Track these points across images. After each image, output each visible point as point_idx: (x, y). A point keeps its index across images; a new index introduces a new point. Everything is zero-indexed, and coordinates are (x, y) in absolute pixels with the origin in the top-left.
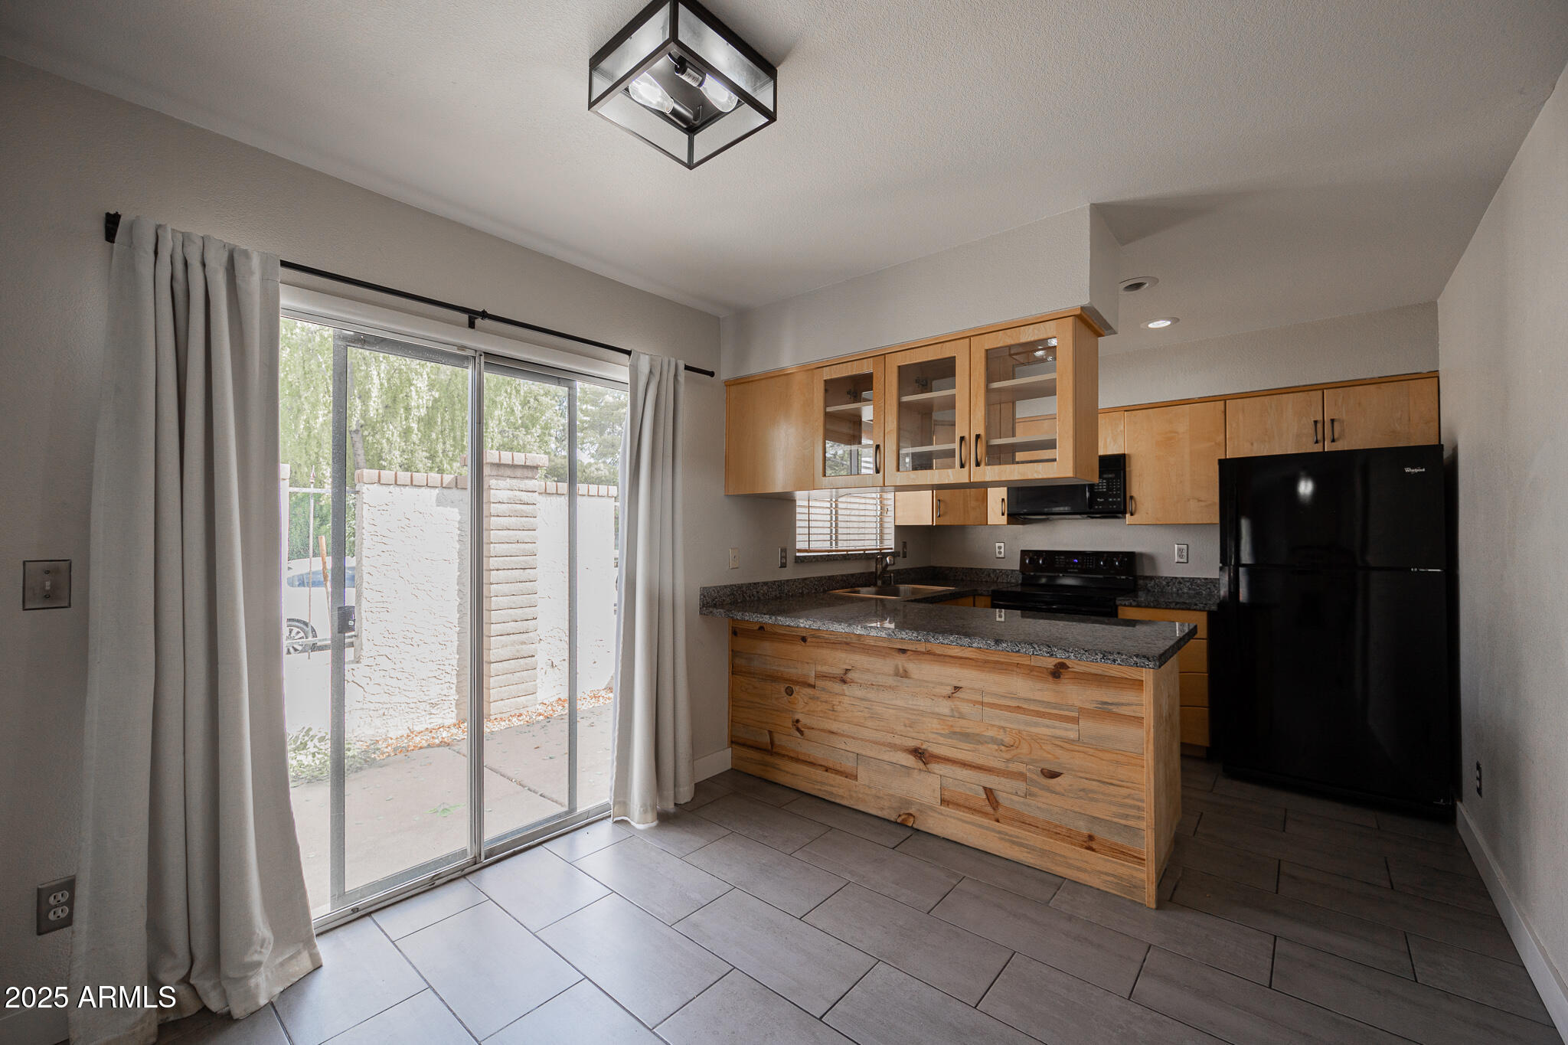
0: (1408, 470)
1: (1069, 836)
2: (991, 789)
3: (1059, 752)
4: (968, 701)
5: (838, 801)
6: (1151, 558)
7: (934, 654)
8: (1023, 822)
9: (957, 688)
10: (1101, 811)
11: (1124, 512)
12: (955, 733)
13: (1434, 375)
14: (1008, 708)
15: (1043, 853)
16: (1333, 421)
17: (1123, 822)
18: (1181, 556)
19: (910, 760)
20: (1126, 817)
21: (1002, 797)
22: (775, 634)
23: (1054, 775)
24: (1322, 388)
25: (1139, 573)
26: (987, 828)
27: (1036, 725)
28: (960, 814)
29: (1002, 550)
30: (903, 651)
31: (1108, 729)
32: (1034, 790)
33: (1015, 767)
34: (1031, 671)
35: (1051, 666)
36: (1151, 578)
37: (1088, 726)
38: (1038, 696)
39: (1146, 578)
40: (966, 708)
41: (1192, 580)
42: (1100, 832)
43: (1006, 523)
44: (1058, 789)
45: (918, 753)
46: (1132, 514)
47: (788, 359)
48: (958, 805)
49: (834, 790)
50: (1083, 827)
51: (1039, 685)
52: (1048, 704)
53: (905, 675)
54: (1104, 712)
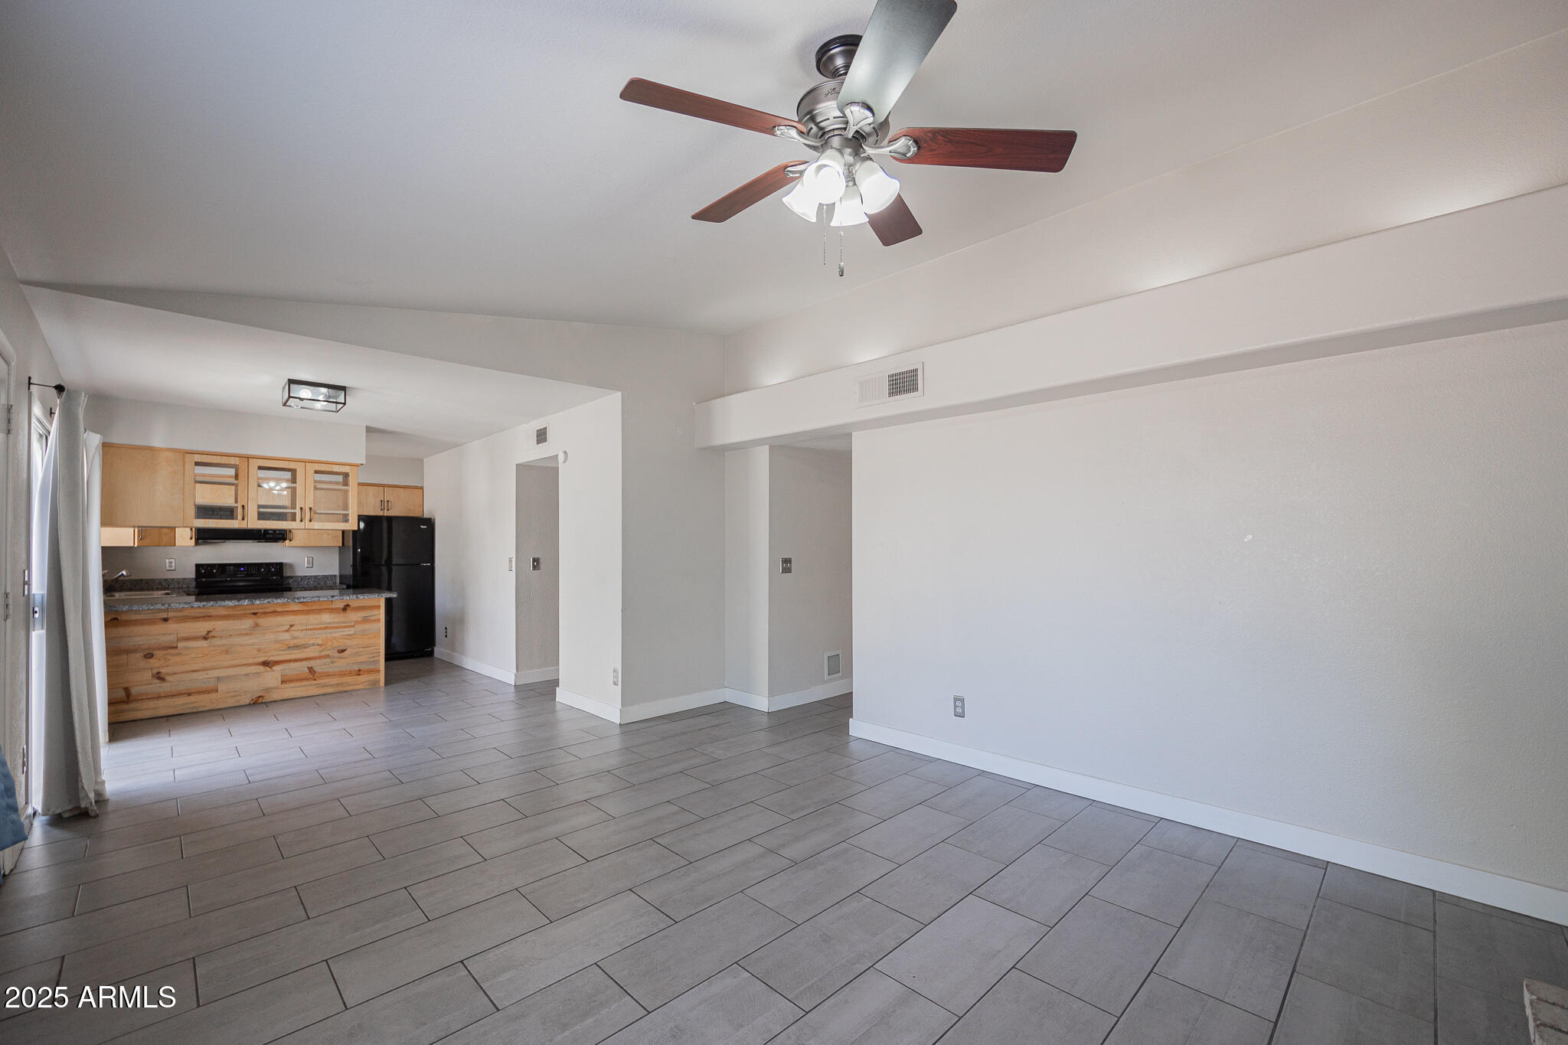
0: (422, 527)
1: (350, 673)
2: (311, 668)
3: (346, 641)
4: (298, 630)
5: (200, 710)
6: (291, 566)
7: (277, 612)
8: (328, 675)
9: (291, 626)
10: (363, 658)
11: (285, 539)
12: (289, 647)
13: (422, 488)
14: (321, 629)
15: (338, 685)
16: (388, 501)
17: (372, 660)
18: (308, 563)
19: (261, 668)
20: (374, 657)
21: (317, 669)
22: (131, 621)
23: (343, 651)
24: (384, 486)
25: (285, 575)
26: (308, 686)
27: (335, 633)
28: (292, 685)
29: (173, 564)
30: (255, 614)
31: (366, 626)
32: (334, 660)
33: (323, 653)
34: (332, 611)
35: (342, 607)
36: (292, 577)
37: (359, 627)
38: (337, 620)
39: (289, 577)
40: (297, 634)
41: (315, 577)
42: (363, 667)
43: (193, 544)
44: (346, 656)
45: (265, 664)
46: (290, 540)
47: (158, 441)
48: (291, 681)
49: (196, 705)
50: (356, 668)
51: (336, 616)
52: (339, 623)
53: (257, 625)
54: (365, 620)
